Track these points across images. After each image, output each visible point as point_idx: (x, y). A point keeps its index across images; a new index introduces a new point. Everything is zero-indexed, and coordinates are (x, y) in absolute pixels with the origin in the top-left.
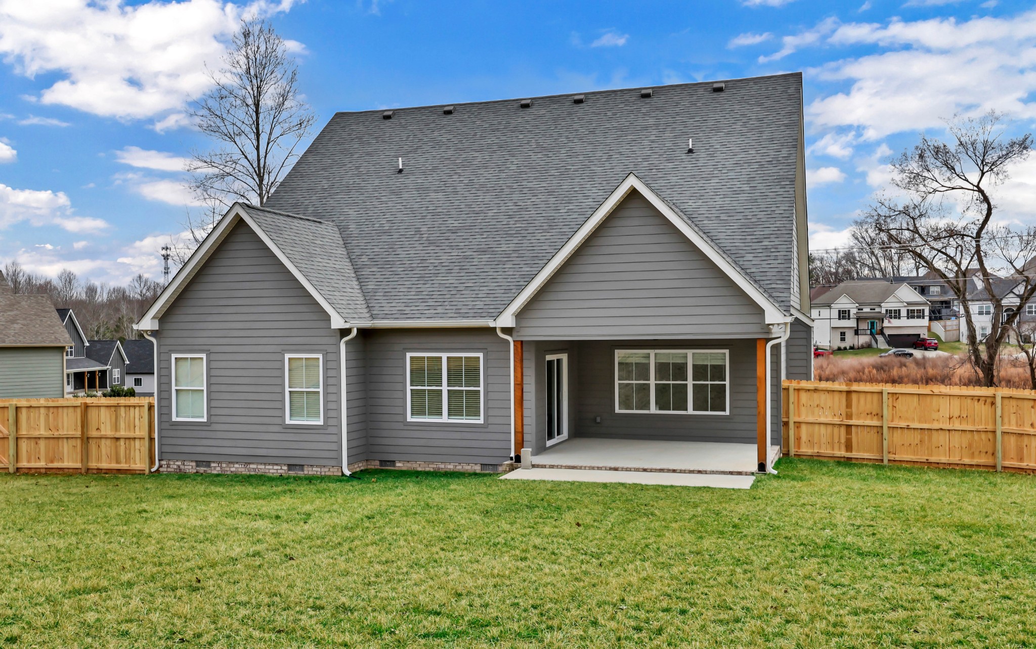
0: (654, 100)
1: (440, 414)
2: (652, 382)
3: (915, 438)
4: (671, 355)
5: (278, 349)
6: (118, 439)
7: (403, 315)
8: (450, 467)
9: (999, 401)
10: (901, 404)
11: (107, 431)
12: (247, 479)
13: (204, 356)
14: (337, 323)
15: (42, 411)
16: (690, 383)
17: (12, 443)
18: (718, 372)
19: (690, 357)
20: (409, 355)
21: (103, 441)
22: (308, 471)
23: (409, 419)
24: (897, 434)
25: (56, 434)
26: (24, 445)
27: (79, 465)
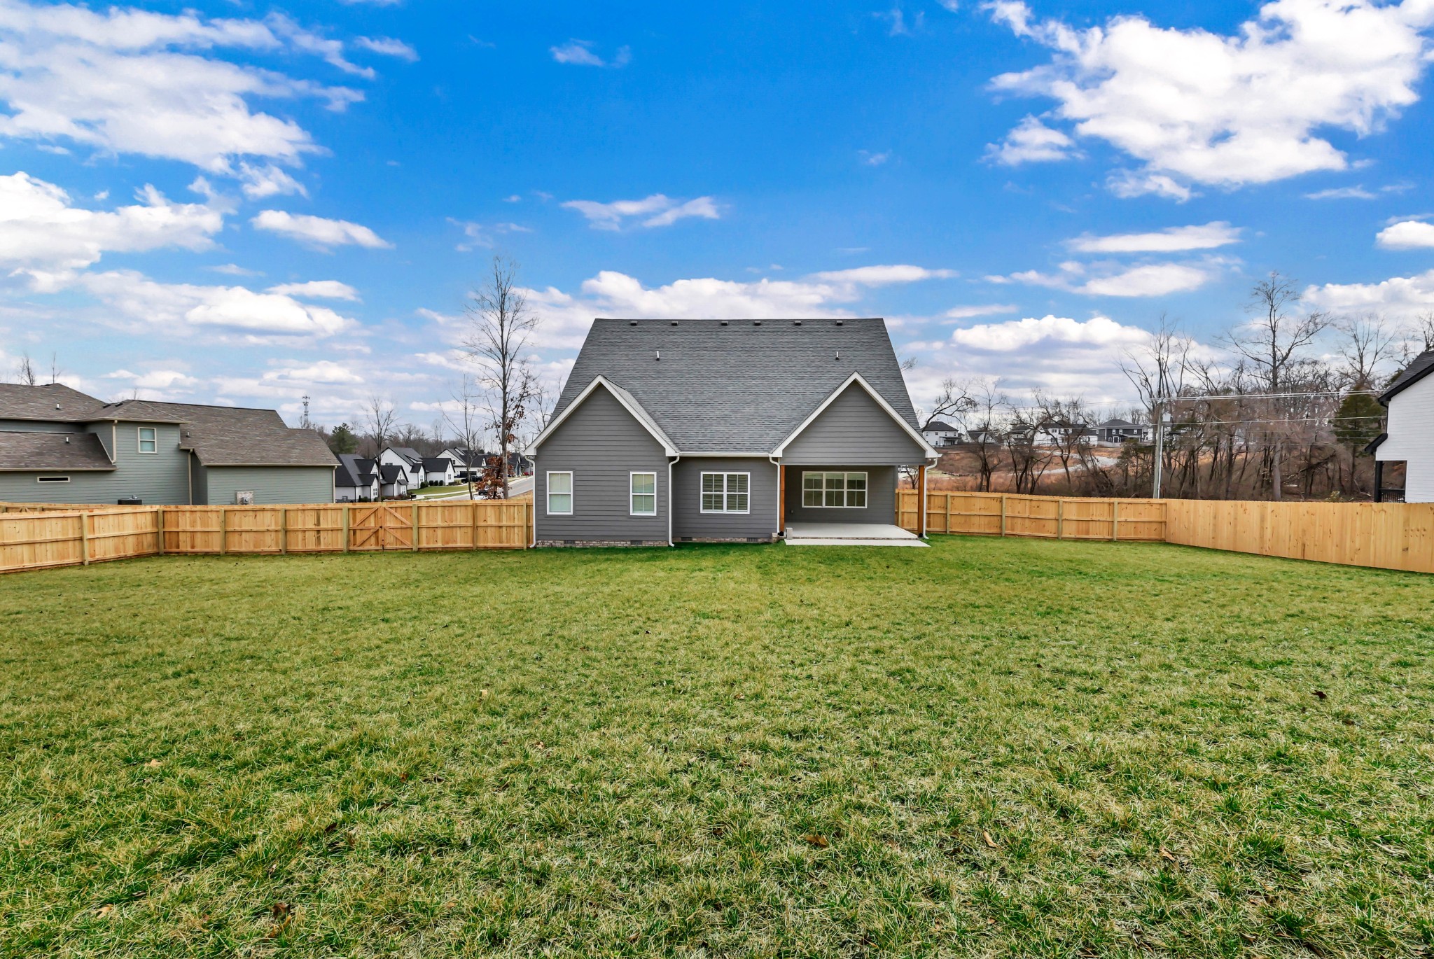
0: (802, 327)
1: (722, 508)
2: (824, 490)
3: (962, 520)
4: (835, 475)
5: (625, 468)
6: (500, 527)
7: (700, 449)
8: (728, 540)
9: (1004, 500)
10: (957, 501)
11: (492, 521)
12: (596, 551)
13: (571, 473)
14: (670, 452)
15: (439, 509)
16: (845, 490)
17: (415, 531)
18: (861, 484)
19: (846, 476)
20: (702, 473)
21: (489, 529)
22: (645, 544)
23: (702, 511)
24: (953, 517)
25: (451, 525)
26: (424, 533)
27: (470, 545)
